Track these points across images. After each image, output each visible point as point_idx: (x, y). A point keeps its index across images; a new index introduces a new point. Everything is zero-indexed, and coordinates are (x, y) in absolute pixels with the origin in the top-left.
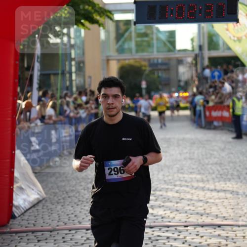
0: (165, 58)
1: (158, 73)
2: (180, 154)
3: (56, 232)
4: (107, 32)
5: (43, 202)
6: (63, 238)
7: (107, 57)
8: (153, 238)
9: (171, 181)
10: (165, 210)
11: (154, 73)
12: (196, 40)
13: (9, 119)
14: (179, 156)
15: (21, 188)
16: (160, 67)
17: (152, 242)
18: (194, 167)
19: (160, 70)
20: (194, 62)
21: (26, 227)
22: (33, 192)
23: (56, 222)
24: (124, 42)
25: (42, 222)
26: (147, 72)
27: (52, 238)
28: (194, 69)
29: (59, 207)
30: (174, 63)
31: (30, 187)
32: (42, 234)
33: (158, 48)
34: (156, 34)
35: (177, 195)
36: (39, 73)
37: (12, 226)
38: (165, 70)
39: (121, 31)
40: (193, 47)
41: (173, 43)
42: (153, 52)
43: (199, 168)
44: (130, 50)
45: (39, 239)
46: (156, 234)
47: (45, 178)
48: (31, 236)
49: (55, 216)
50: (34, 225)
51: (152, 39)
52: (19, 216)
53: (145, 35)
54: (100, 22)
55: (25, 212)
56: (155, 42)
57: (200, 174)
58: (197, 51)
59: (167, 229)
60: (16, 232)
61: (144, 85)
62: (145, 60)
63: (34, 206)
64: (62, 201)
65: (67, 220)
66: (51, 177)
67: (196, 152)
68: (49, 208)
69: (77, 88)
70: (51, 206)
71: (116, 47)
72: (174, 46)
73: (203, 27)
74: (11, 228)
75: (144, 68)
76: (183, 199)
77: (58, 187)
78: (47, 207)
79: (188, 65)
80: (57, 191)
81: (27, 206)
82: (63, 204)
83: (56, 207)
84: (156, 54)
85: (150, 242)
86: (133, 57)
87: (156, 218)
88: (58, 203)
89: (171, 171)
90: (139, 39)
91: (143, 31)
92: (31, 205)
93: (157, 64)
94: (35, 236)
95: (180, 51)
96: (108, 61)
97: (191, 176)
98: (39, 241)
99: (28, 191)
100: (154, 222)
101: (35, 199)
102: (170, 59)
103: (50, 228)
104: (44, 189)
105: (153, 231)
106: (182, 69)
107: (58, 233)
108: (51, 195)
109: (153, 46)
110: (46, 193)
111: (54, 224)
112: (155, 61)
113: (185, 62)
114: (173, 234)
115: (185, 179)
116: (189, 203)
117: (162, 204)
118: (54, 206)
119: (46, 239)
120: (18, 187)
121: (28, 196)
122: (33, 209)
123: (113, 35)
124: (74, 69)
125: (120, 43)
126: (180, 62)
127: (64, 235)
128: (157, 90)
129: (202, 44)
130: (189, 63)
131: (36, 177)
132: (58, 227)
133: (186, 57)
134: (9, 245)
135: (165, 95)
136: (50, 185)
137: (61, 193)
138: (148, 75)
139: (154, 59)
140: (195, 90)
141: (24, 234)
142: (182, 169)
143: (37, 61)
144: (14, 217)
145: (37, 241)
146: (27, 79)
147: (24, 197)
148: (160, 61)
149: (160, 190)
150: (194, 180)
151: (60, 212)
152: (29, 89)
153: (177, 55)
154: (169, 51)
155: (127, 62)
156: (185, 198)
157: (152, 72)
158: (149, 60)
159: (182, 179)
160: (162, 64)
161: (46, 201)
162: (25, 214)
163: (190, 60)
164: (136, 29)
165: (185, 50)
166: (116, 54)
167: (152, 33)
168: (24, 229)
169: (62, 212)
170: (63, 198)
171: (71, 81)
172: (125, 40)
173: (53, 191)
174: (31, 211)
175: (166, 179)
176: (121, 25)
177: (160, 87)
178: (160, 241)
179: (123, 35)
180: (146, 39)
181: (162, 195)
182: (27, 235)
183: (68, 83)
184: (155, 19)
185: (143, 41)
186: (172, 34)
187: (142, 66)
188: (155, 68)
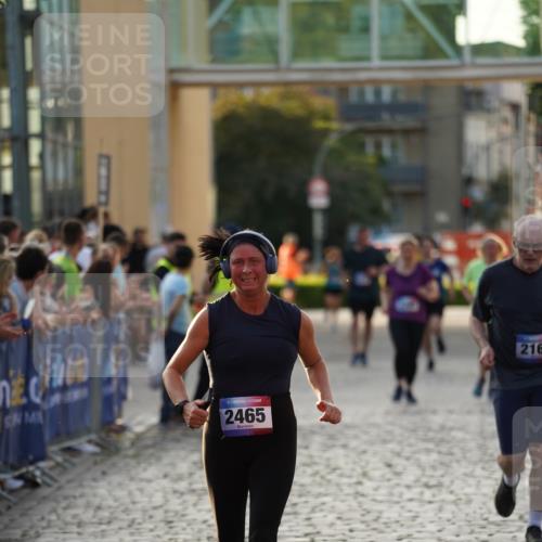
0: (408, 85)
1: (378, 146)
7: (171, 71)
11: (361, 147)
16: (386, 120)
19: (390, 132)
24: (235, 12)
26: (332, 141)
30: (445, 103)
33: (383, 38)
38: (407, 132)
42: (367, 58)
61: (319, 197)
62: (323, 88)
72: (449, 33)
75: (319, 124)
79: (507, 113)
84: (379, 66)
93: (375, 110)
95: (480, 49)
96: (175, 88)
102: (427, 87)
106: (478, 131)
109: (366, 30)
112: (370, 97)
113: (495, 104)
124: (35, 121)
130: (515, 107)
138: (333, 152)
148: (386, 96)
154: (430, 51)
157: (353, 141)
158: (342, 90)
160: (395, 108)
163: (516, 92)
171: (24, 168)
177: (386, 205)
187: (312, 114)
188: (370, 125)
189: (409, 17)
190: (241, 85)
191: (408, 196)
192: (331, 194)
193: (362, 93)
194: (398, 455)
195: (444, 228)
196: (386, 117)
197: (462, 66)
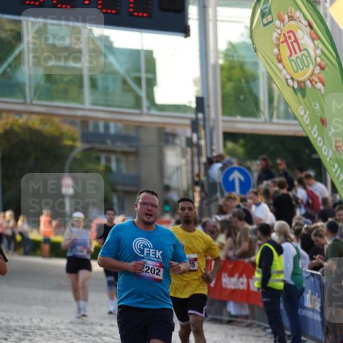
75: (68, 142)
139: (97, 120)
187: (61, 136)
188: (98, 146)
189: (125, 82)
193: (96, 127)
196: (109, 142)
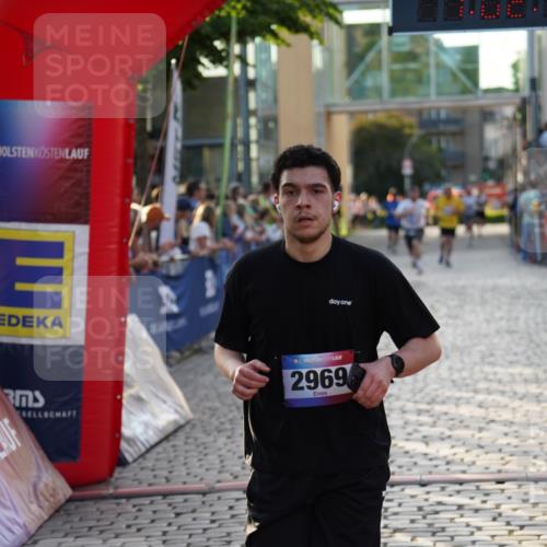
0: (454, 109)
1: (439, 142)
2: (488, 321)
3: (216, 496)
4: (328, 51)
5: (187, 429)
6: (231, 508)
7: (327, 106)
8: (428, 509)
9: (468, 381)
10: (453, 447)
11: (430, 142)
12: (523, 66)
13: (114, 246)
14: (484, 326)
15: (139, 399)
16: (442, 128)
17: (424, 517)
18: (519, 349)
19: (444, 134)
20: (519, 116)
21: (150, 485)
22: (164, 406)
23: (215, 473)
24: (363, 74)
25: (184, 473)
26: (414, 140)
27: (206, 509)
28: (519, 131)
29: (222, 440)
30: (474, 118)
31: (157, 397)
32: (186, 501)
33: (438, 85)
34: (436, 55)
35: (479, 412)
36: (179, 146)
37: (119, 482)
38: (454, 134)
39: (358, 50)
40: (516, 83)
41: (473, 75)
42: (428, 95)
43: (530, 353)
44: (378, 91)
45: (178, 510)
46: (434, 498)
47: (191, 377)
48: (161, 504)
49: (213, 459)
50: (168, 480)
51: (427, 65)
52: (135, 461)
53: (412, 56)
54: (313, 29)
55: (148, 451)
56: (433, 72)
57: (530, 365)
58: (526, 91)
59: (458, 487)
60: (129, 497)
61: (407, 168)
62: (409, 112)
63: (166, 438)
64: (228, 426)
65: (239, 468)
66: (203, 374)
67: (523, 317)
68: (199, 441)
69: (261, 176)
70: (203, 438)
71: (347, 84)
72: (475, 82)
73: (540, 38)
74: (116, 487)
75: (407, 131)
76: (493, 421)
77: (219, 396)
78: (196, 439)
79: (505, 123)
80: (217, 404)
81: (152, 437)
82: (229, 433)
83: (215, 441)
84: (436, 99)
85: (420, 517)
86: (383, 107)
87: (435, 462)
88: (219, 432)
89: (466, 360)
90: (397, 67)
91: (406, 48)
92: (162, 436)
93: (437, 122)
94: (170, 505)
95: (487, 91)
96: (329, 115)
97: (511, 370)
98: (178, 515)
99: (155, 405)
100: (430, 473)
101: (170, 423)
102: (465, 110)
103: (202, 486)
104: (188, 400)
105: (428, 493)
106: (491, 133)
107: (219, 498)
108: (204, 413)
109: (428, 82)
110: (193, 410)
111: (211, 478)
112: (434, 115)
113: (498, 117)
114: (472, 498)
115: (498, 376)
116: (506, 429)
117: (448, 433)
118: (211, 439)
119: (194, 511)
120: (132, 396)
121: (154, 415)
122: (164, 444)
123: (340, 58)
124: (253, 135)
125: (356, 75)
126: (487, 115)
127: (232, 503)
128: (437, 180)
129: (536, 74)
130: (507, 118)
131: (171, 374)
132: (218, 485)
133: (501, 105)
134: (112, 523)
135: (456, 191)
136: (202, 392)
137: (225, 410)
138: (416, 146)
139: (430, 109)
140: (520, 178)
141: (147, 501)
142: (492, 355)
143: (175, 117)
144: (122, 462)
145: (173, 515)
146: (152, 157)
147: (146, 417)
148: (443, 115)
149: (443, 403)
150: (518, 377)
151: (223, 452)
152: (157, 179)
153: (482, 102)
154: (465, 91)
155: (371, 117)
156: (497, 418)
157: (426, 139)
158: (420, 112)
159: (491, 377)
160: (448, 121)
161: (194, 426)
162: (148, 456)
163: (509, 111)
164: (390, 44)
165: (499, 90)
166: (347, 100)
167: (427, 53)
168: (144, 488)
169: (229, 451)
170: (231, 421)
171: (248, 160)
172: (368, 69)
173: (209, 404)
174: (159, 449)
175: (456, 376)
176: (359, 35)
177: (443, 173)
178: (442, 515)
179: (361, 57)
180: (413, 65)
181: (446, 414)
182: (152, 502)
183: (241, 166)
184: (435, 20)
185: (406, 70)
186: (471, 54)
187: (403, 126)
188: (434, 130)
189: (454, 75)
190: (366, 112)
191: (455, 167)
192: (415, 168)
193: (430, 115)
194: (437, 301)
195: (474, 184)
197: (478, 98)
